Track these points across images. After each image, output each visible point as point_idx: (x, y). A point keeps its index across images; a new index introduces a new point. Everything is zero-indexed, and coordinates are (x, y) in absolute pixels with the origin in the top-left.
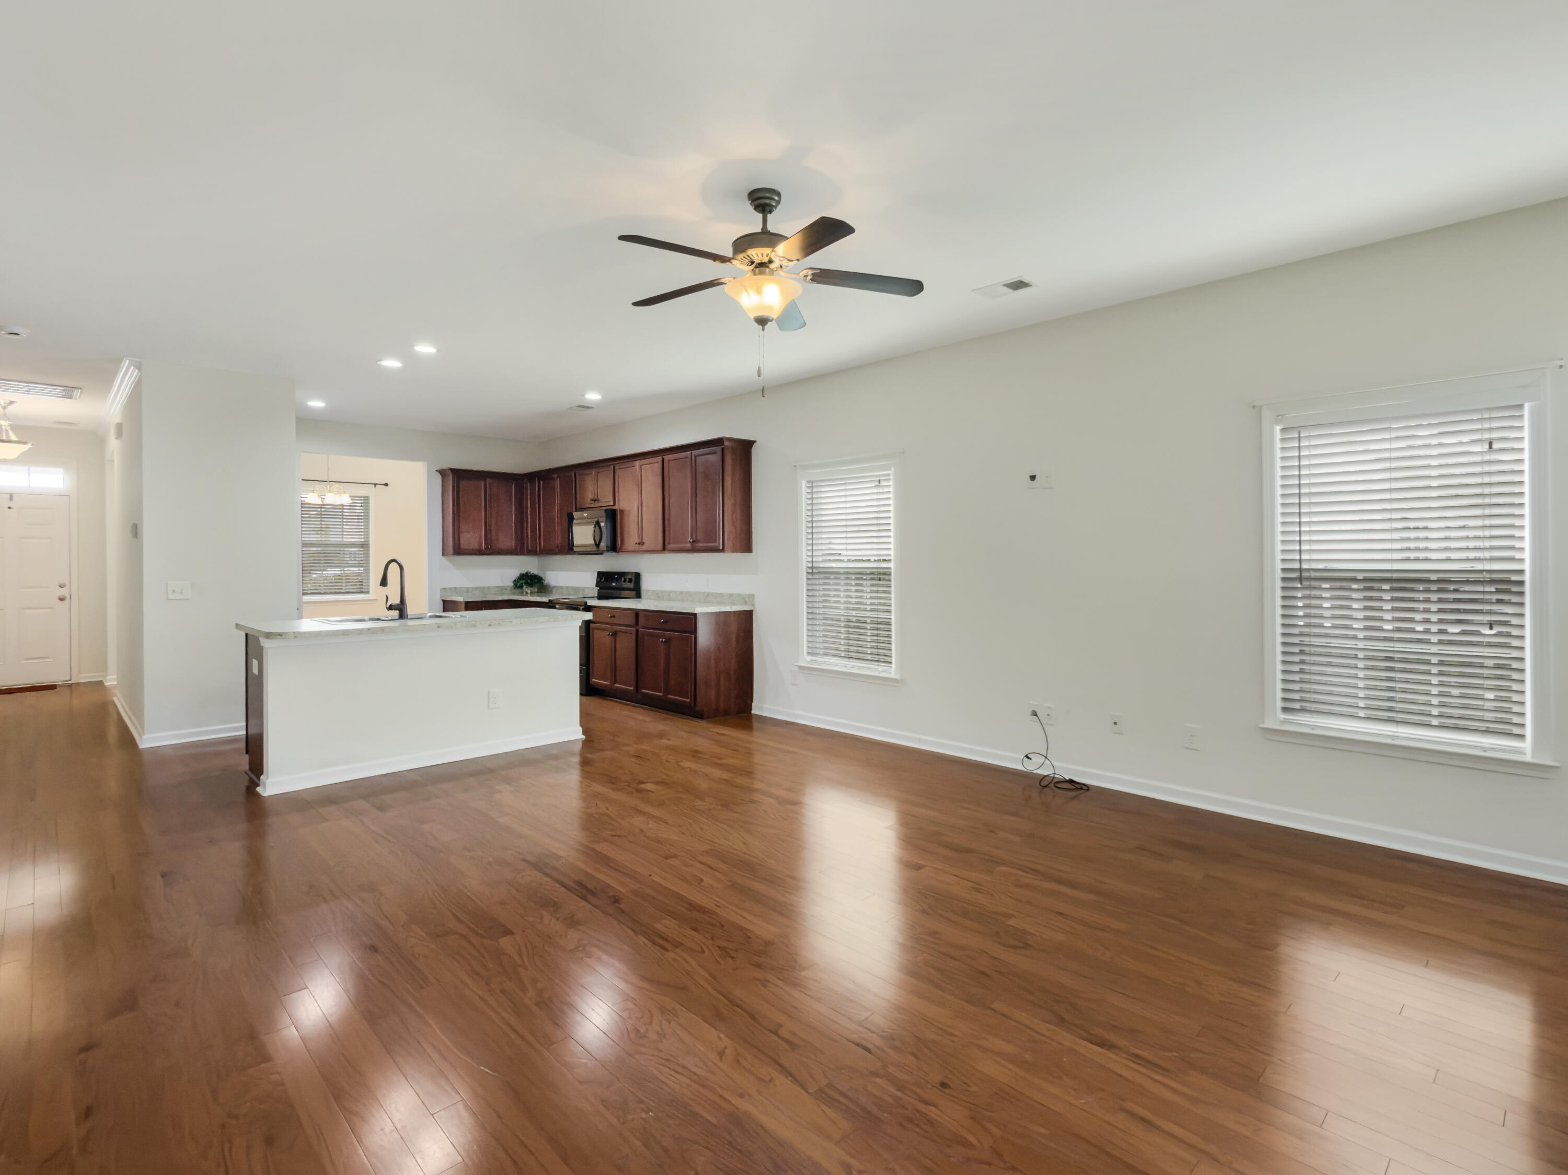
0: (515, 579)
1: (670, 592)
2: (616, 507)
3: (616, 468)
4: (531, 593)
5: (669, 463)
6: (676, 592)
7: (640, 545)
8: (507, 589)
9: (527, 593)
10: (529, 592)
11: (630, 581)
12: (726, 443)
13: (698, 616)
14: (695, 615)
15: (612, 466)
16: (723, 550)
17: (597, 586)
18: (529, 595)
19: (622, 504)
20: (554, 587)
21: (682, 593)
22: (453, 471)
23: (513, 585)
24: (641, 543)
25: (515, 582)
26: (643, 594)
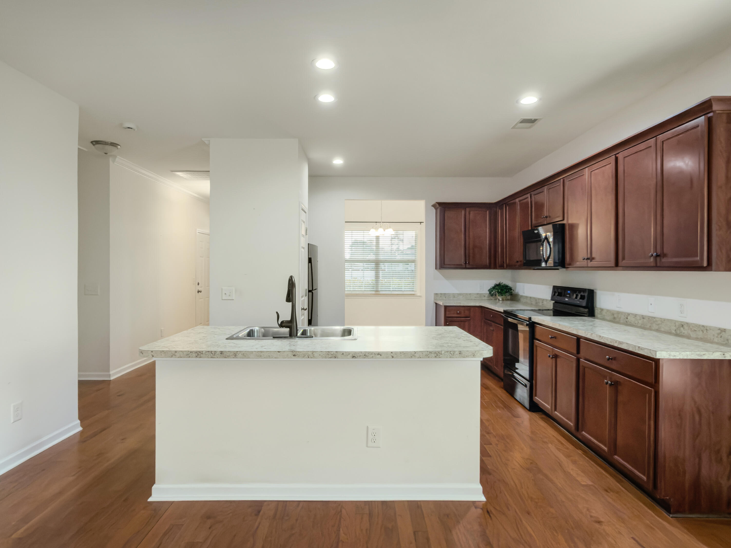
0: (489, 288)
1: (629, 314)
2: (565, 222)
3: (565, 181)
4: (503, 300)
5: (624, 161)
6: (636, 315)
7: (589, 261)
8: (485, 296)
9: (499, 300)
10: (501, 299)
11: (582, 298)
12: (716, 107)
13: (661, 362)
14: (657, 361)
15: (562, 180)
16: (709, 267)
17: (552, 299)
18: (501, 302)
19: (571, 220)
20: (522, 296)
21: (643, 317)
22: (440, 204)
23: (489, 293)
24: (591, 259)
25: (490, 291)
26: (597, 312)
